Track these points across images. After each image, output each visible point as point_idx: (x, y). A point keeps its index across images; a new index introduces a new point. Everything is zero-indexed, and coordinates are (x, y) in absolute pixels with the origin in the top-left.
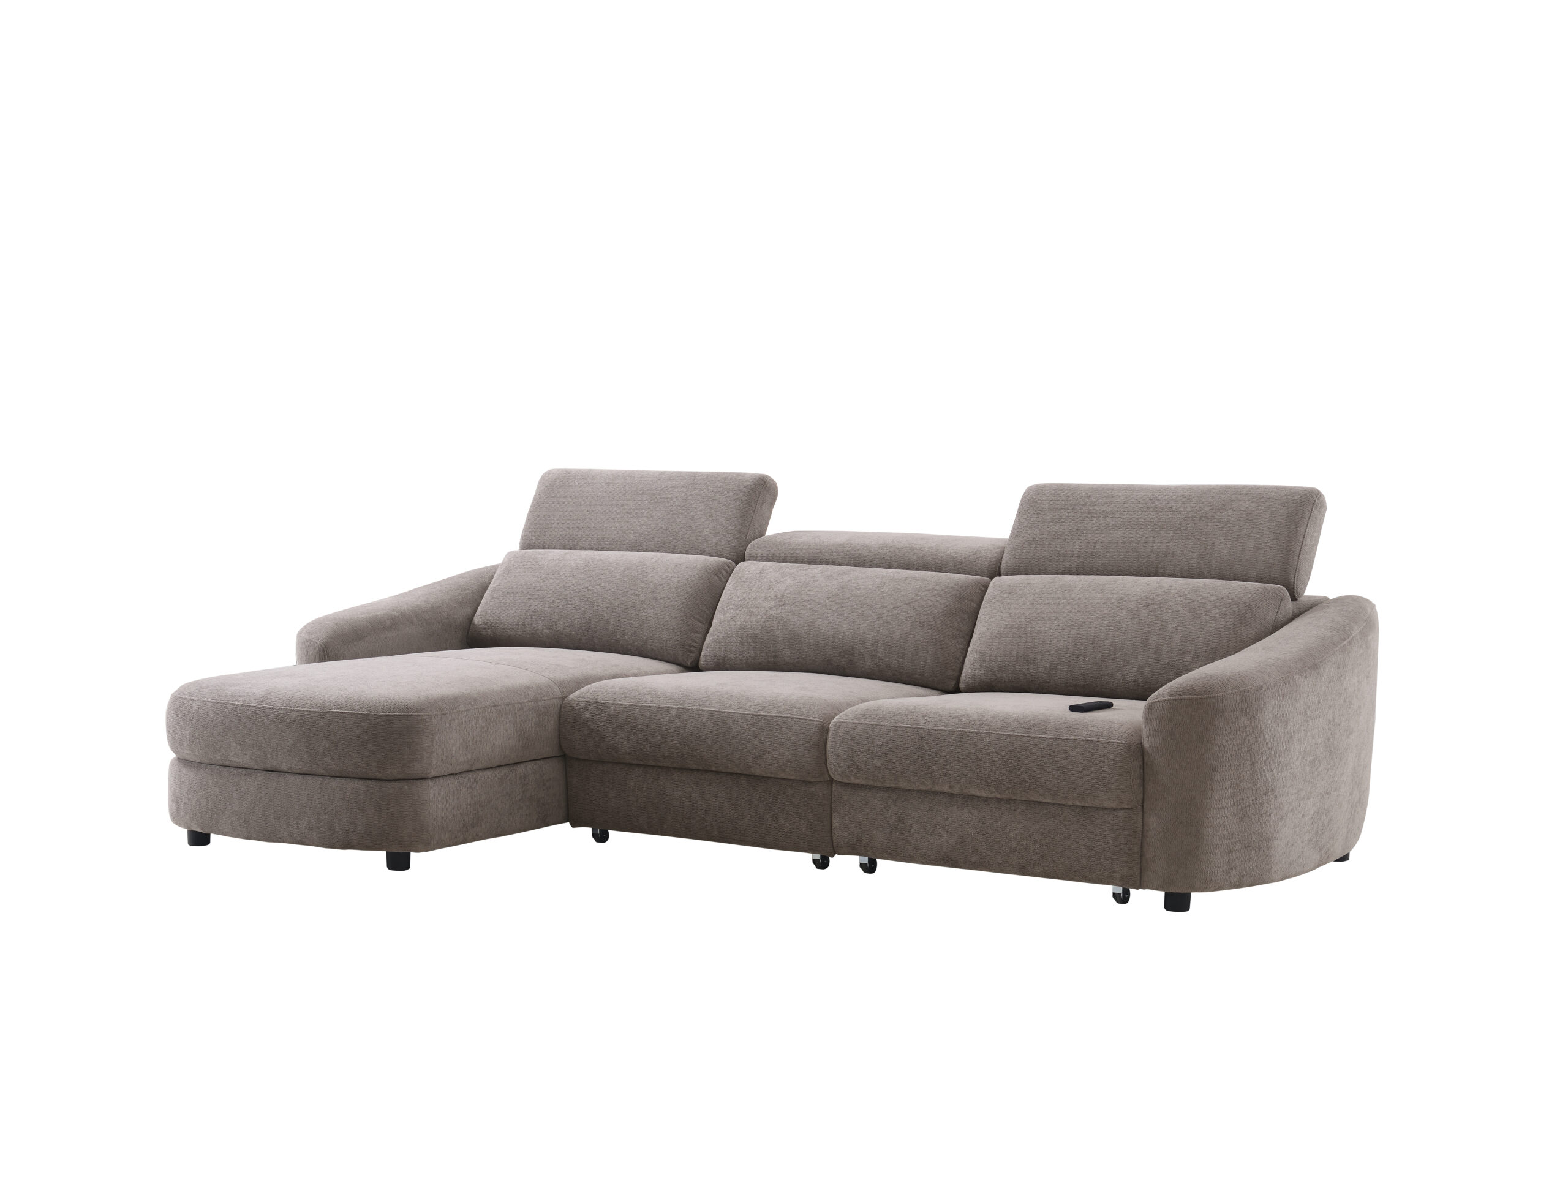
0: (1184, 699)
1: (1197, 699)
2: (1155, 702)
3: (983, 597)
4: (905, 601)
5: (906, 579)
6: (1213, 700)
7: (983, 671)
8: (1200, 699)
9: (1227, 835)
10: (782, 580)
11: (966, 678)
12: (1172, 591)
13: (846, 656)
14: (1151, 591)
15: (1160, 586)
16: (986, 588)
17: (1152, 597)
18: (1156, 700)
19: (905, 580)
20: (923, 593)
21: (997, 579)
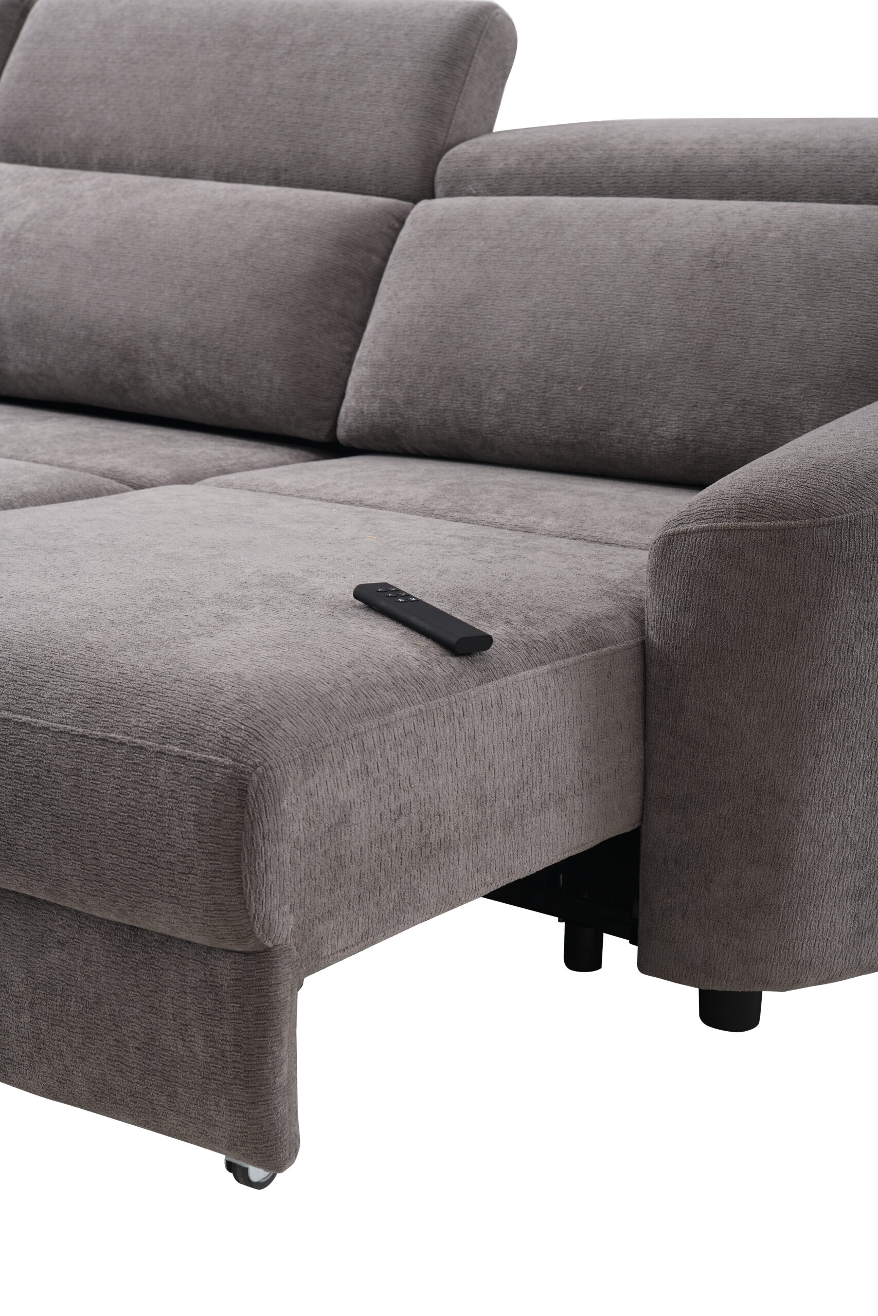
0: (750, 529)
1: (784, 529)
2: (679, 534)
3: (393, 242)
4: (237, 252)
5: (247, 204)
6: (826, 533)
7: (376, 405)
8: (790, 528)
9: (852, 858)
10: (23, 201)
11: (347, 417)
12: (771, 235)
13: (125, 365)
14: (724, 234)
15: (744, 222)
16: (402, 223)
17: (725, 249)
18: (682, 528)
19: (245, 206)
20: (275, 235)
21: (423, 204)
